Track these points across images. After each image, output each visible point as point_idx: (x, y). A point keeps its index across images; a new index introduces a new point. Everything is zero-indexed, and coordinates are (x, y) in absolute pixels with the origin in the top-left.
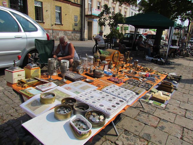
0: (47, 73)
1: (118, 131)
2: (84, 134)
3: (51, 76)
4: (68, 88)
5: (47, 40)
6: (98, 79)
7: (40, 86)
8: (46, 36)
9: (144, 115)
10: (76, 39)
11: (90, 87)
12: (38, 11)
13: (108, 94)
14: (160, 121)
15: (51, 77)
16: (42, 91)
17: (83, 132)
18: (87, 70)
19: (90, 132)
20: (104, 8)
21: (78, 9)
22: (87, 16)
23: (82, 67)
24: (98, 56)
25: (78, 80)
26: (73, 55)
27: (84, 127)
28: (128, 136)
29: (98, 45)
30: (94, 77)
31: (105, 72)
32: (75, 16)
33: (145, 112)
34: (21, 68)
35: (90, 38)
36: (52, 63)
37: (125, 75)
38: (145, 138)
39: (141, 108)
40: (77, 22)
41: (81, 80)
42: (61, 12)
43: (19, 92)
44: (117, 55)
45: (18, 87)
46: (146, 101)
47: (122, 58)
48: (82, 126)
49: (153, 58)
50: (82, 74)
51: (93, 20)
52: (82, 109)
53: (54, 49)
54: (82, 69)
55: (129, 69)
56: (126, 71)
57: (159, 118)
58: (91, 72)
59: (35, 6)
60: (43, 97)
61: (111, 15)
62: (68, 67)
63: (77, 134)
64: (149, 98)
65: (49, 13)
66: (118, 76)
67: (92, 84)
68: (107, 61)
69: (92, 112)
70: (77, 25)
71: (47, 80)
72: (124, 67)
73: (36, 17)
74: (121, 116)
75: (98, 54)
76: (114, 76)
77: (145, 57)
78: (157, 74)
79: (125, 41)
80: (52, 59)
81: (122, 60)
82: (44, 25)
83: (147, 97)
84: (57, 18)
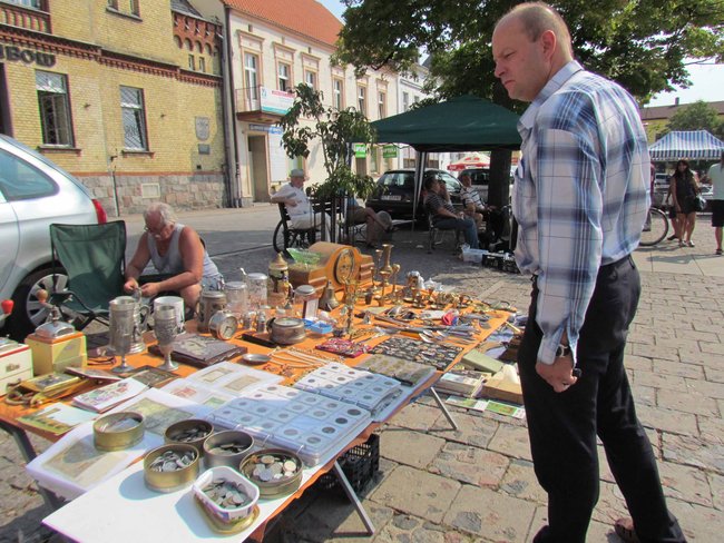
0: (109, 347)
1: (373, 519)
2: (237, 518)
3: (123, 357)
4: (187, 392)
5: (96, 222)
6: (287, 350)
7: (90, 394)
8: (92, 208)
9: (460, 452)
10: (209, 203)
11: (258, 380)
12: (50, 110)
13: (312, 395)
14: (512, 465)
15: (123, 362)
16: (98, 412)
17: (232, 511)
18: (246, 323)
19: (254, 511)
20: (299, 95)
21: (209, 94)
22: (244, 116)
23: (228, 315)
24: (282, 272)
25: (217, 359)
26: (196, 270)
27: (238, 498)
28: (404, 531)
29: (289, 223)
30: (271, 345)
31: (309, 324)
32: (200, 118)
33: (461, 443)
34: (15, 343)
35: (261, 196)
36: (124, 314)
37: (375, 325)
38: (461, 528)
39: (447, 430)
40: (208, 142)
41: (227, 359)
42: (144, 107)
43: (16, 424)
44: (348, 261)
45: (11, 408)
46: (465, 403)
47: (368, 268)
48: (231, 498)
49: (487, 253)
50: (232, 340)
51: (266, 129)
52: (231, 448)
53: (126, 252)
54: (230, 321)
55: (393, 303)
56: (380, 311)
57: (508, 456)
58: (260, 327)
59: (40, 92)
60: (104, 428)
61: (324, 119)
62: (179, 319)
63: (217, 522)
64: (474, 393)
65: (96, 113)
66: (354, 331)
67: (264, 369)
68: (315, 285)
69: (260, 454)
70: (209, 149)
71: (113, 372)
72: (376, 299)
73: (43, 133)
74: (380, 466)
75: (283, 266)
76: (338, 334)
77: (461, 252)
78: (481, 313)
79: (387, 198)
80: (123, 302)
81: (367, 277)
82: (80, 159)
83: (466, 390)
84: (128, 131)
